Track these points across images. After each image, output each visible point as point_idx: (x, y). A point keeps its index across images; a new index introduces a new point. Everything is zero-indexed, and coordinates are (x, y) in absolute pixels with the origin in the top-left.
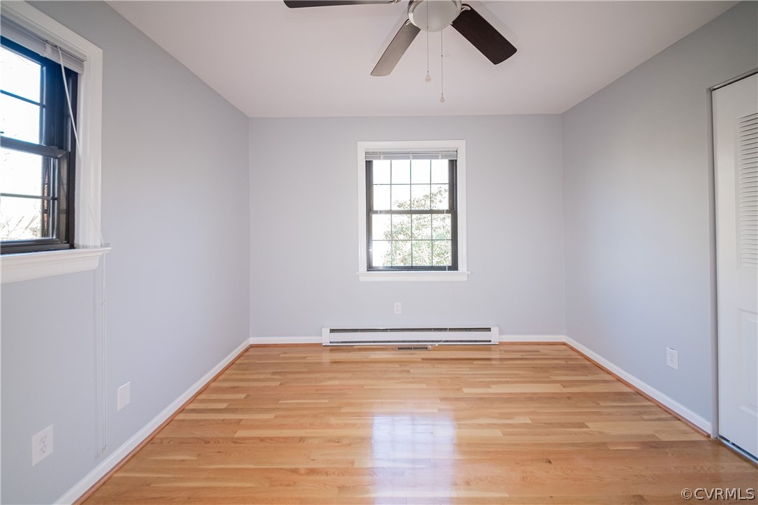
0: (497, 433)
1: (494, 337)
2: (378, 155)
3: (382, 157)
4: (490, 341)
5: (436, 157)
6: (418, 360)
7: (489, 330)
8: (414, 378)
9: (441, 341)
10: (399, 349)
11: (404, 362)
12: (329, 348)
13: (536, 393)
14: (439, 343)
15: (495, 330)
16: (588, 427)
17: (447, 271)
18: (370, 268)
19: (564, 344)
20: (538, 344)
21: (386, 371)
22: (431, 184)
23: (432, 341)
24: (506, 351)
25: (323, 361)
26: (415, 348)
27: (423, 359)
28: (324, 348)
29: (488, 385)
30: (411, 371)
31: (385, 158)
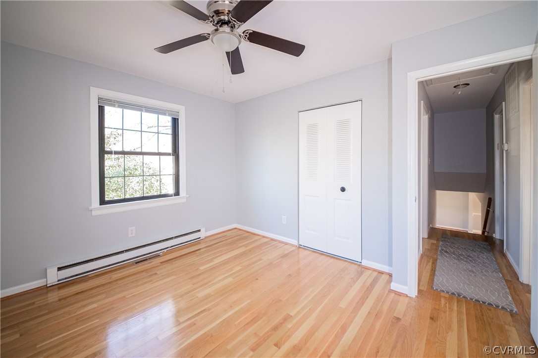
0: (230, 279)
1: (202, 235)
2: (113, 103)
3: (117, 105)
4: (200, 238)
5: (164, 114)
6: (158, 264)
7: (199, 231)
8: (163, 276)
9: (167, 248)
10: (136, 263)
11: (147, 270)
12: (57, 286)
13: (237, 255)
14: (168, 249)
15: (203, 230)
16: (262, 259)
17: (173, 197)
18: (103, 202)
19: (236, 228)
20: (224, 232)
21: (136, 281)
22: (158, 133)
23: (161, 250)
24: (211, 241)
25: (49, 302)
26: (150, 259)
27: (161, 263)
28: (51, 288)
29: (212, 260)
30: (158, 272)
31: (119, 107)
